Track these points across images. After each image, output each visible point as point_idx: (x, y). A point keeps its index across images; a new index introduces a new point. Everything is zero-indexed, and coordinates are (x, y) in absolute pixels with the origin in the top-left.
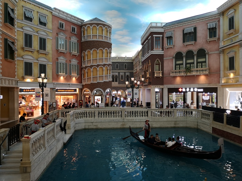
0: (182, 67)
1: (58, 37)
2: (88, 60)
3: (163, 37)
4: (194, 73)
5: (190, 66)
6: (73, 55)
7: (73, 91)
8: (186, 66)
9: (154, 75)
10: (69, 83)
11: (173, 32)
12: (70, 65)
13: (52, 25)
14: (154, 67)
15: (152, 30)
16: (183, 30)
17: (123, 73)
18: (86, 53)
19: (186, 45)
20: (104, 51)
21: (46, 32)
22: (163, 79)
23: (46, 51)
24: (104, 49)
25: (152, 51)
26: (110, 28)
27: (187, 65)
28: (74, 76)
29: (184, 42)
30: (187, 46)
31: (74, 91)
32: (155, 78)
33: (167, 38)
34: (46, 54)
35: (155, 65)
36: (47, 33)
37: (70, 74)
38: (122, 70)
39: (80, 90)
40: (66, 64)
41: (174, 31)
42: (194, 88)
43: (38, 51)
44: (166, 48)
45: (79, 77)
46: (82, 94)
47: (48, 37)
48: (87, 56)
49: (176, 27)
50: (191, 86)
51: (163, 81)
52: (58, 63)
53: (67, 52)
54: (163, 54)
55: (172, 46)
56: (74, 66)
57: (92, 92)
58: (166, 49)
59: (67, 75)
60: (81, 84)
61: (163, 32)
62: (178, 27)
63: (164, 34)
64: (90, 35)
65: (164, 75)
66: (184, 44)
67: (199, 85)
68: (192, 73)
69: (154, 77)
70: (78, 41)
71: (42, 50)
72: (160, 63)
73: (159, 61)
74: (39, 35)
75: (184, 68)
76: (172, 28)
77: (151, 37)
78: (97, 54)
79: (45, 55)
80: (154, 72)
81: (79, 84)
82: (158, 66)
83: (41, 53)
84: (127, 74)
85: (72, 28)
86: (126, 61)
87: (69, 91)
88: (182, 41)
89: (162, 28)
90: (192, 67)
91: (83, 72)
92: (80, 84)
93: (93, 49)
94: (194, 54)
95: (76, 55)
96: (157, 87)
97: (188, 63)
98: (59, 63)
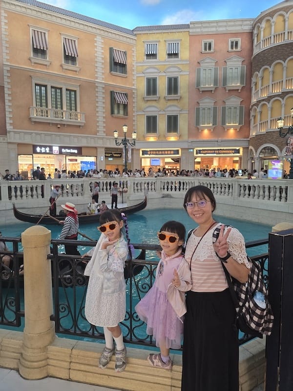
1: (201, 68)
7: (231, 151)
12: (224, 108)
13: (190, 51)
21: (178, 66)
23: (179, 95)
34: (177, 99)
39: (245, 150)
40: (215, 109)
43: (165, 98)
45: (242, 127)
46: (248, 157)
53: (217, 87)
56: (233, 109)
59: (215, 126)
70: (243, 62)
74: (168, 74)
79: (175, 102)
85: (232, 42)
92: (246, 139)
95: (238, 90)
98: (201, 109)
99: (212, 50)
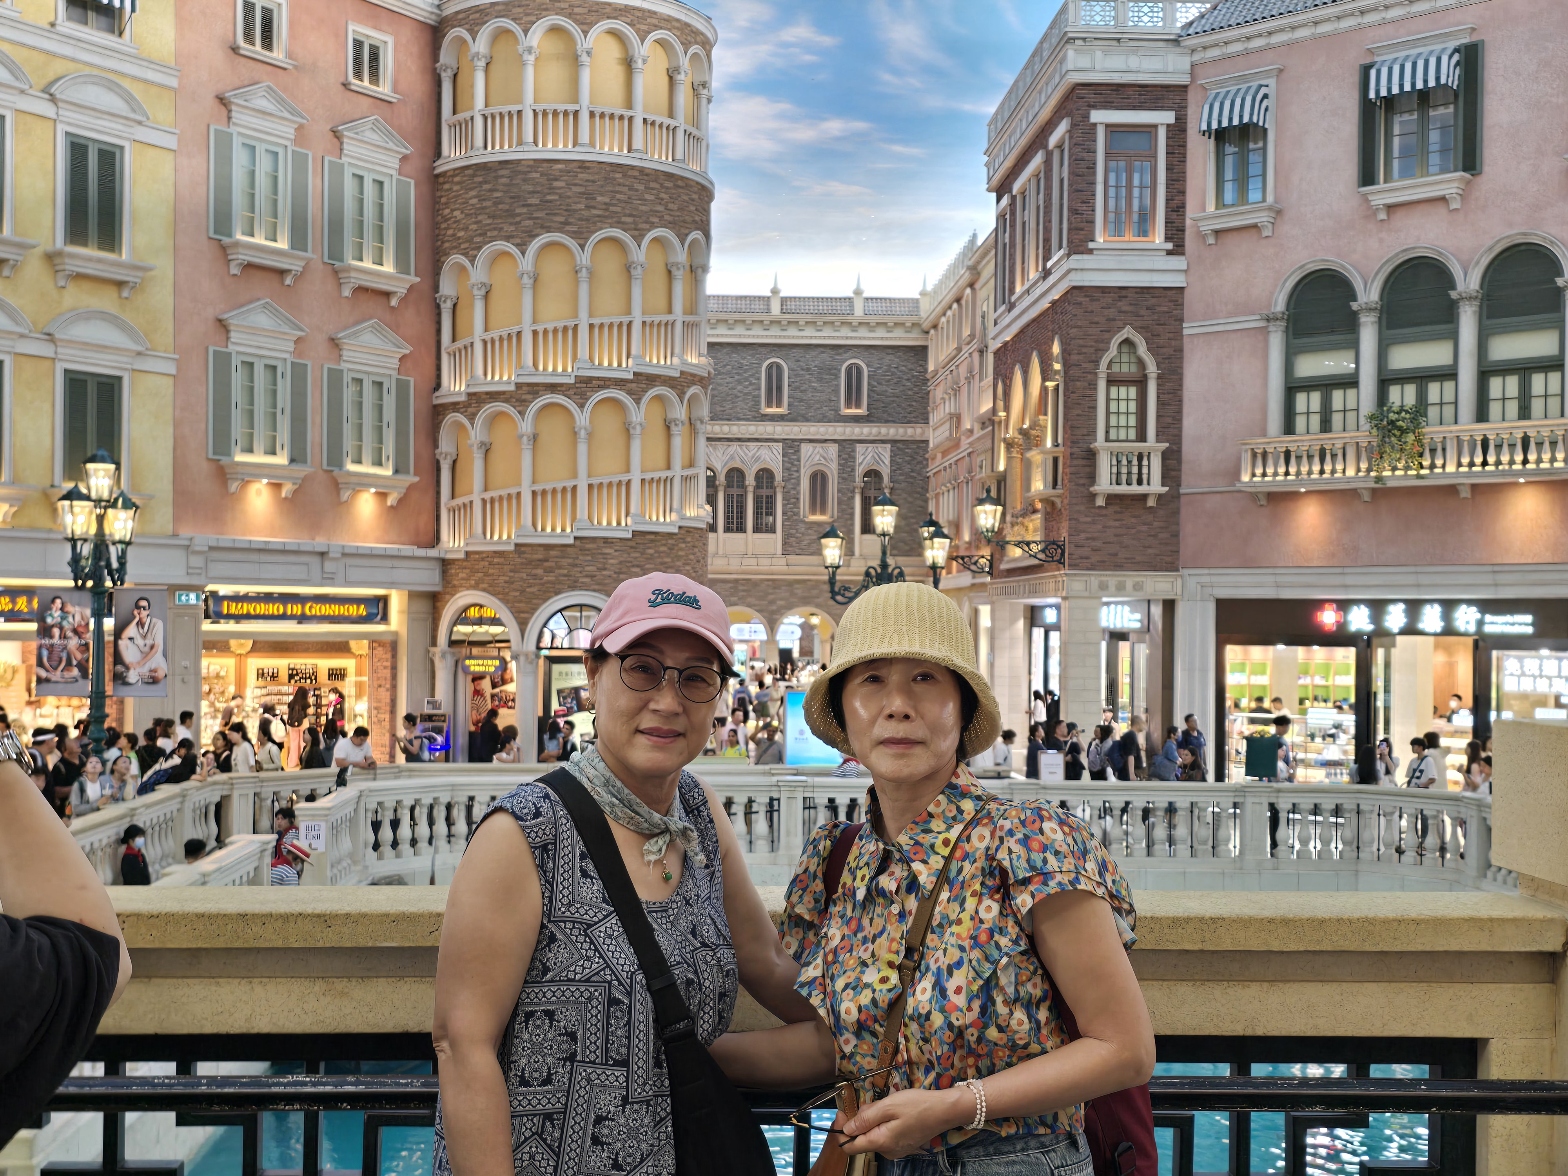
0: (1352, 404)
1: (233, 129)
2: (495, 334)
3: (1177, 131)
4: (1451, 468)
5: (1422, 396)
6: (361, 290)
7: (353, 610)
8: (1382, 398)
9: (1092, 478)
10: (320, 542)
11: (1272, 82)
12: (335, 377)
13: (181, 20)
14: (1094, 408)
15: (1084, 62)
16: (1366, 70)
17: (833, 449)
18: (478, 273)
19: (1391, 208)
20: (640, 254)
21: (126, 84)
22: (1176, 512)
23: (125, 255)
24: (638, 239)
25: (1077, 260)
26: (694, 49)
27: (1395, 394)
28: (362, 482)
29: (1367, 177)
30: (1400, 219)
31: (362, 611)
32: (1100, 502)
33: (1221, 136)
34: (120, 284)
35: (1102, 385)
36: (129, 99)
37: (336, 458)
38: (824, 419)
39: (423, 606)
40: (299, 372)
41: (1281, 71)
42: (1449, 606)
43: (51, 258)
44: (1208, 227)
45: (411, 488)
46: (434, 643)
47: (141, 133)
48: (486, 296)
49: (1297, 42)
50: (1424, 579)
51: (1176, 535)
52: (223, 361)
53: (308, 262)
54: (1181, 289)
55: (1261, 218)
56: (368, 388)
57: (523, 625)
58: (1203, 237)
59: (301, 471)
60: (433, 553)
61: (1185, 80)
62: (1315, 38)
63: (1192, 97)
64: (514, 108)
65: (1185, 478)
66: (1365, 197)
67: (1502, 578)
68: (1432, 466)
69: (1094, 496)
70: (404, 159)
71: (85, 244)
72: (1152, 369)
73: (1142, 350)
74: (68, 114)
75: (1362, 421)
76: (1260, 50)
77: (1074, 125)
78: (577, 282)
79: (111, 293)
80: (1091, 456)
81: (409, 550)
82: (1133, 391)
83: (80, 277)
84: (865, 457)
85: (358, 44)
86: (863, 332)
87: (318, 609)
88: (1350, 168)
89: (1176, 42)
90: (1433, 413)
91: (446, 445)
92: (421, 552)
93: (545, 238)
94: (1461, 286)
95: (387, 295)
96: (1120, 589)
97: (1403, 378)
98: (235, 361)
99: (278, 55)
